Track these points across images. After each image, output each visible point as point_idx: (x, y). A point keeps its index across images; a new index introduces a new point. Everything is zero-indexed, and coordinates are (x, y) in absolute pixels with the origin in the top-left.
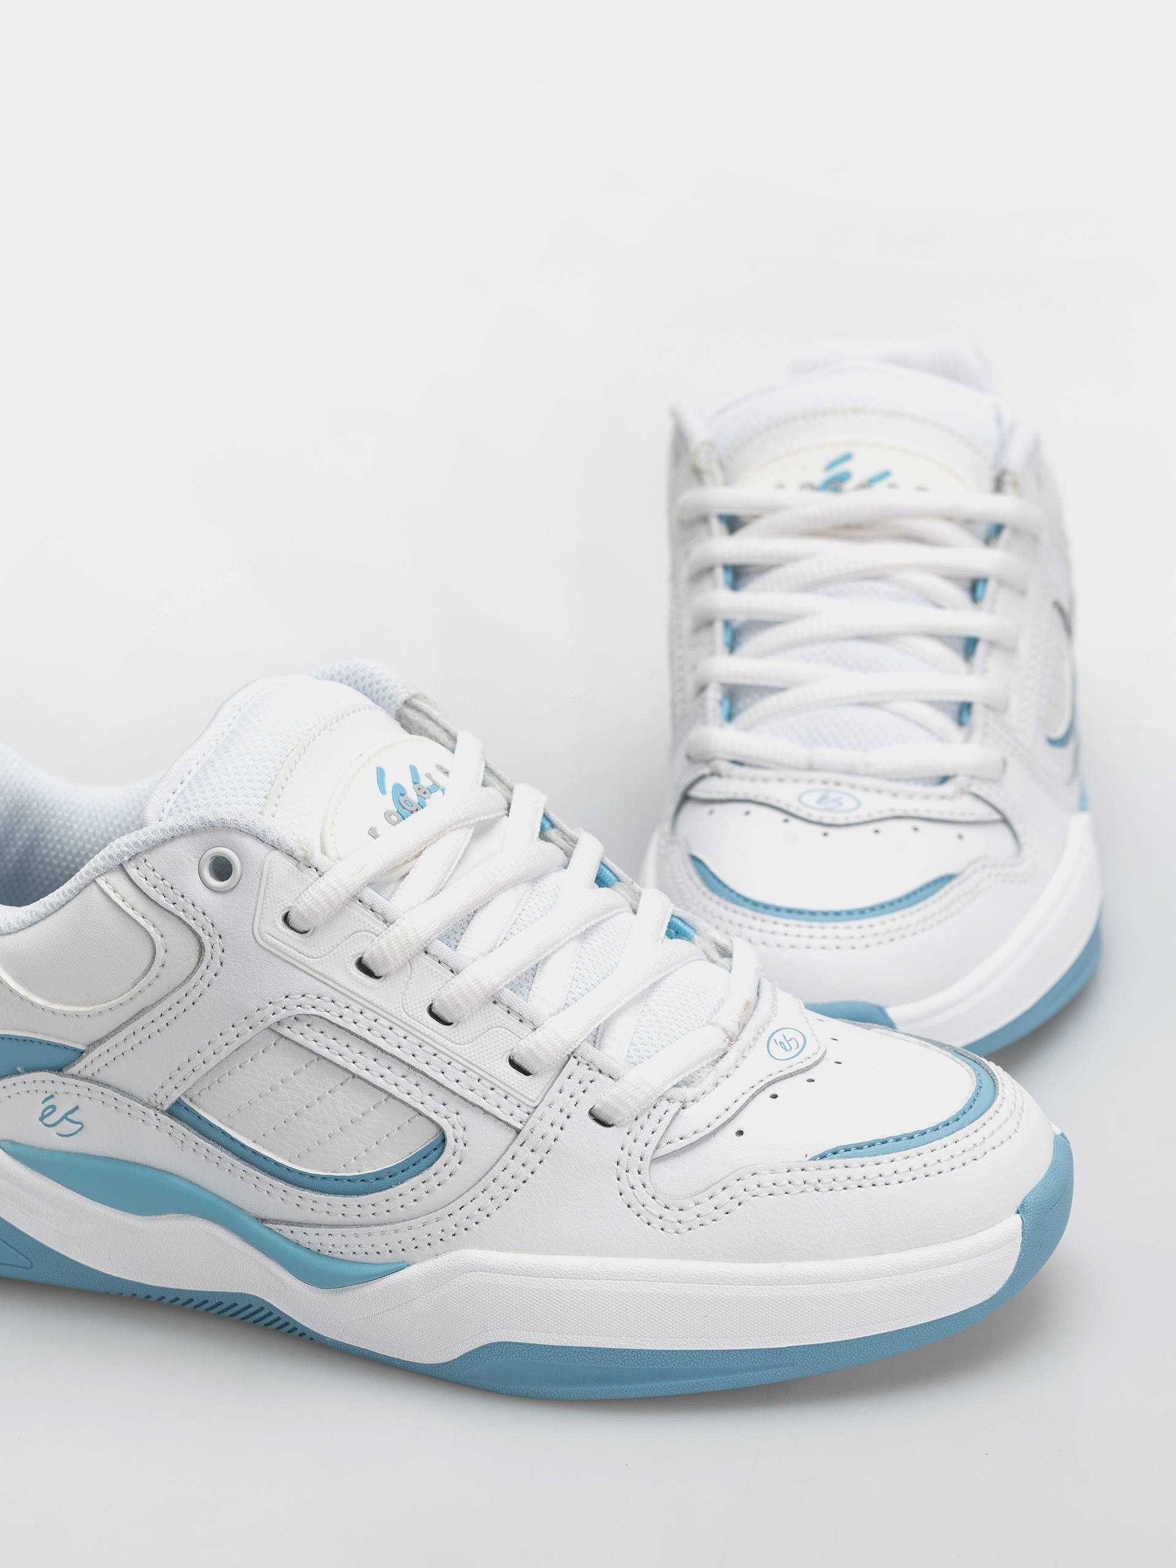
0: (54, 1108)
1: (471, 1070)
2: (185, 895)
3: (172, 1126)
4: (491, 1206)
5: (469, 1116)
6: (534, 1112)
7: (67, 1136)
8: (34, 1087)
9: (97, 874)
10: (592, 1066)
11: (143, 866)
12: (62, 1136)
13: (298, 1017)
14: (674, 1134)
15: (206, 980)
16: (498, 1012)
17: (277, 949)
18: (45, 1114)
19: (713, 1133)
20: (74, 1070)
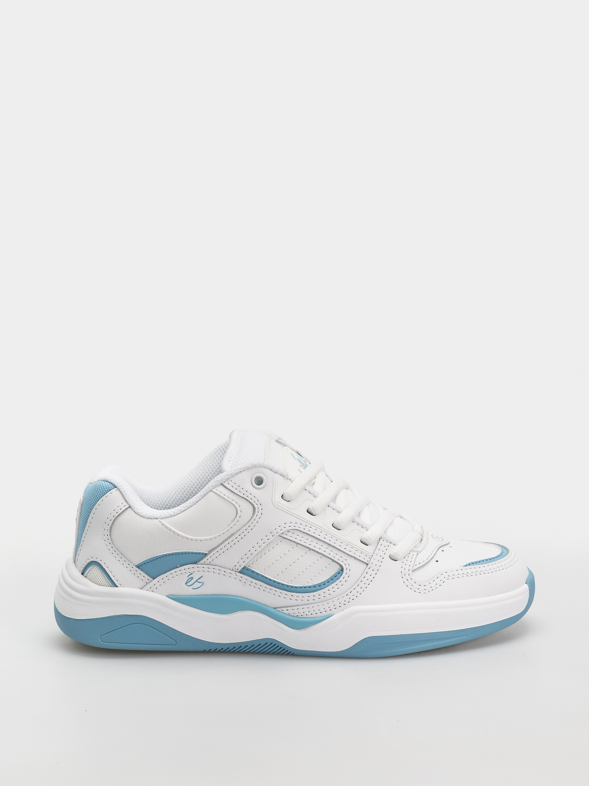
0: (192, 578)
1: (349, 544)
2: (247, 491)
3: (241, 577)
4: (360, 591)
5: (351, 561)
6: (372, 557)
7: (196, 589)
8: (184, 571)
9: (212, 488)
10: (388, 541)
11: (230, 482)
12: (194, 589)
13: (289, 531)
14: (417, 562)
15: (256, 520)
16: (355, 525)
17: (281, 507)
18: (188, 581)
19: (429, 562)
20: (202, 562)
